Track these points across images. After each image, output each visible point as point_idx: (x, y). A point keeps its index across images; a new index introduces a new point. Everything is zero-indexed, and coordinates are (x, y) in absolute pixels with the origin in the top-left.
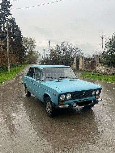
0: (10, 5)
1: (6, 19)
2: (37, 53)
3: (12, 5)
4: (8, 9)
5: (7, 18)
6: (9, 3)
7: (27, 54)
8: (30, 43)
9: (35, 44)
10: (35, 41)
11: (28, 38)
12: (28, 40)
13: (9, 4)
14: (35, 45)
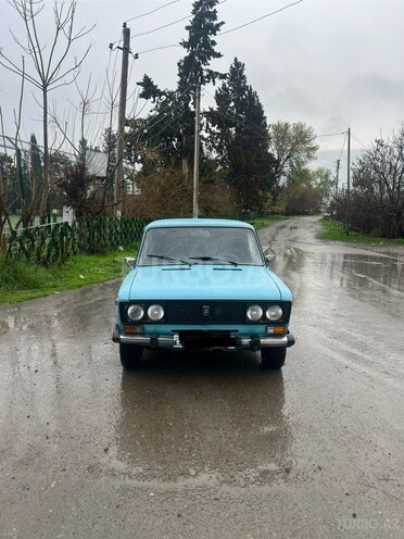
0: (218, 25)
1: (205, 74)
2: (327, 176)
3: (223, 23)
4: (212, 38)
5: (207, 67)
6: (215, 18)
7: (283, 181)
8: (297, 143)
9: (314, 143)
10: (314, 133)
11: (291, 123)
12: (291, 129)
13: (215, 22)
14: (314, 149)
